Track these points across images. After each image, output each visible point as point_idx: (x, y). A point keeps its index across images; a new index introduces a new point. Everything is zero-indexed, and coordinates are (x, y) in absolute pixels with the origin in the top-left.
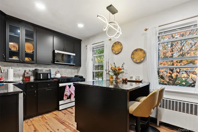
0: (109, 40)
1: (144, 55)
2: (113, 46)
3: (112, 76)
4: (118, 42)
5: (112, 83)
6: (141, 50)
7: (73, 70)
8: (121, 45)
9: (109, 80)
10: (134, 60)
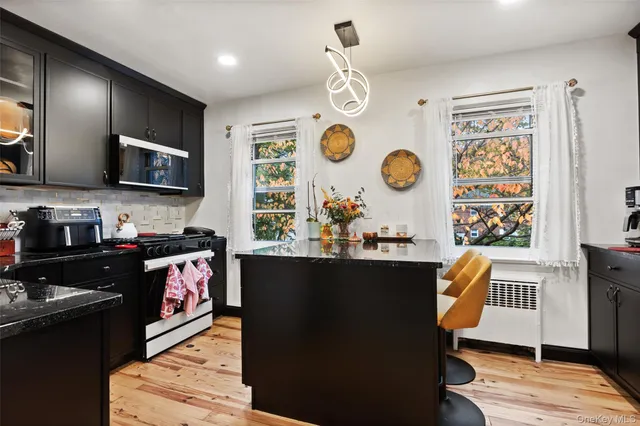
0: (314, 117)
1: (417, 168)
2: (325, 137)
3: (327, 225)
4: (341, 126)
5: (328, 246)
6: (408, 154)
7: (173, 210)
8: (351, 135)
9: (319, 239)
10: (391, 180)
